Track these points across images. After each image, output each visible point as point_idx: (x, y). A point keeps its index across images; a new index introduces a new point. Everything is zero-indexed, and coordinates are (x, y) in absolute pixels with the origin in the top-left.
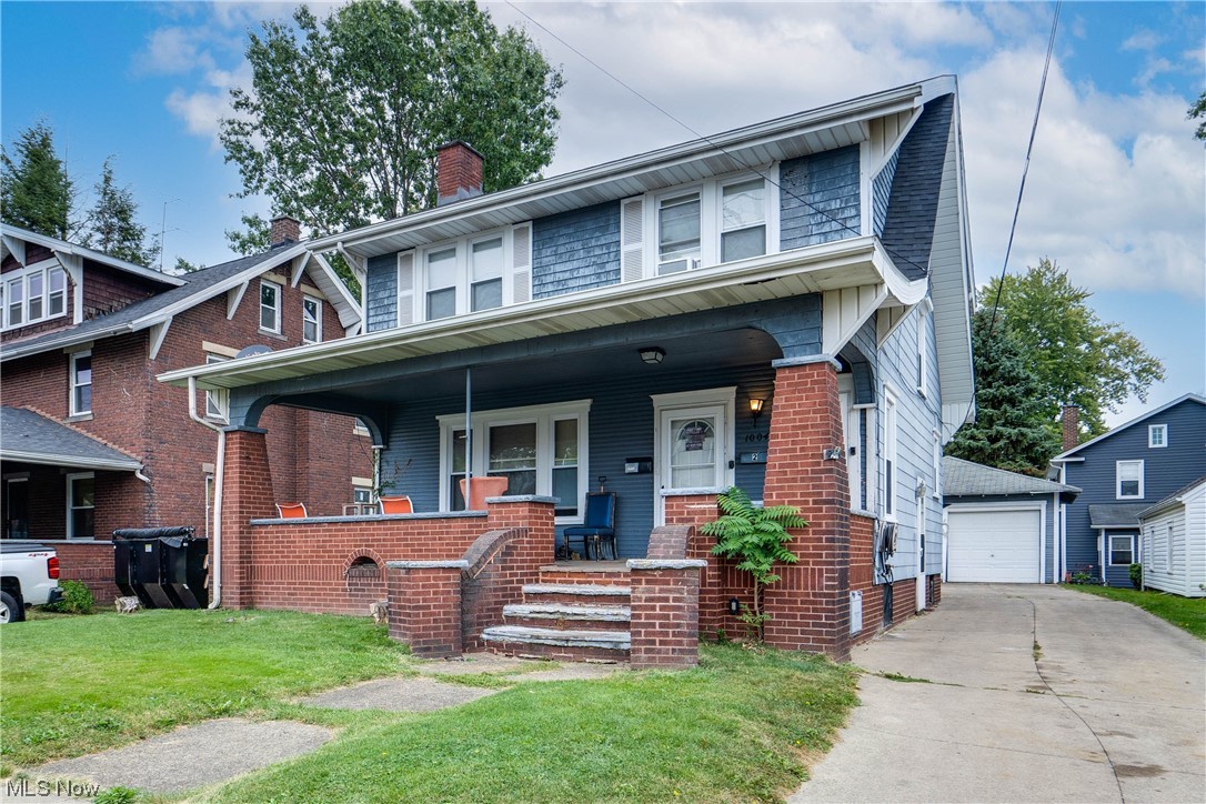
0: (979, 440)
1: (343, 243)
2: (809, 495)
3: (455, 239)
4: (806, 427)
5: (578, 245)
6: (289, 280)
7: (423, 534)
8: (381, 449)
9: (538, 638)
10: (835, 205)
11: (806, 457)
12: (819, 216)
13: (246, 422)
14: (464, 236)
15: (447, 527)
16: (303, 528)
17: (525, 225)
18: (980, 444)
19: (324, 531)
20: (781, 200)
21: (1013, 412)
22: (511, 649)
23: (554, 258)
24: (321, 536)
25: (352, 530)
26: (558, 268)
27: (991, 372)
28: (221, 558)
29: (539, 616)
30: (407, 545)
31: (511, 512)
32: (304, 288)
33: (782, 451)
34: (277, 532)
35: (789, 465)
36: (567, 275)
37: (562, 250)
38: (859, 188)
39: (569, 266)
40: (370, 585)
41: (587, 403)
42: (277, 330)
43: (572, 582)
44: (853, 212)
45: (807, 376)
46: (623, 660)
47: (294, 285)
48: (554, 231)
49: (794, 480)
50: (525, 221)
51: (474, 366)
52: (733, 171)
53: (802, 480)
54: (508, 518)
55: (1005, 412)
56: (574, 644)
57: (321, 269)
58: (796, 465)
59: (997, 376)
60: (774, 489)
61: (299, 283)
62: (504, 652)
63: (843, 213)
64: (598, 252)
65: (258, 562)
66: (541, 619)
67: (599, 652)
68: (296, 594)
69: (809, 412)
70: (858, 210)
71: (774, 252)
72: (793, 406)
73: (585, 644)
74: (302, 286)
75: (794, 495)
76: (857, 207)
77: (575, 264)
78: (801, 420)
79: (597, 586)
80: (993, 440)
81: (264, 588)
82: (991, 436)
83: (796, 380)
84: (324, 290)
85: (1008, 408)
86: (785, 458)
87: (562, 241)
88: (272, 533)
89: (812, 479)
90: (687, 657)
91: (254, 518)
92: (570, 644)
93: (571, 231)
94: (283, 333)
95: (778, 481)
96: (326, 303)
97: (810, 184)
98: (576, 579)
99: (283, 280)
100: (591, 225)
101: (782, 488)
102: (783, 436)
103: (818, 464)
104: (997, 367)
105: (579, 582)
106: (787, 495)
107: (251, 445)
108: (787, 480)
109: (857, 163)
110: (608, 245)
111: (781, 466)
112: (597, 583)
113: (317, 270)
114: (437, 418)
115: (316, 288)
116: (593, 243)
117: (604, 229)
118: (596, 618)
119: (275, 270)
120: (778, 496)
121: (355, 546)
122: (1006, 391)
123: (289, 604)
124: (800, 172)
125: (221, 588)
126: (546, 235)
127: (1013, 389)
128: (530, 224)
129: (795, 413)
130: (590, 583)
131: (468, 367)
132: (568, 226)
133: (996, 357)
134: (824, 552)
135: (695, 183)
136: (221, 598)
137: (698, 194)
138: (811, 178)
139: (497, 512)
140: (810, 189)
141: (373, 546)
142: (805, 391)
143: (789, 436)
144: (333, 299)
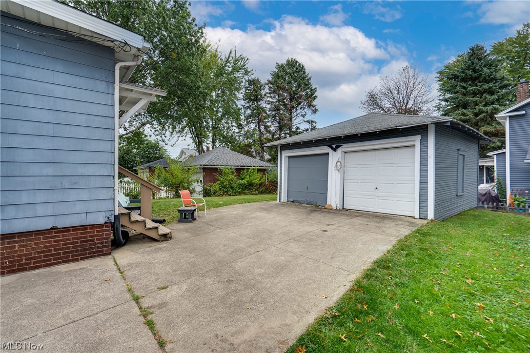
0: (468, 115)
18: (467, 117)
21: (490, 98)
27: (477, 78)
55: (486, 98)
59: (481, 80)
80: (476, 115)
82: (476, 112)
85: (487, 96)
104: (481, 74)
122: (486, 87)
127: (491, 84)
133: (480, 69)
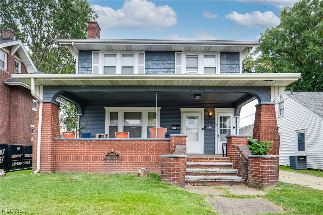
1: (74, 42)
2: (272, 138)
3: (117, 51)
4: (270, 120)
5: (161, 62)
6: (10, 52)
7: (139, 145)
8: (80, 116)
9: (206, 179)
10: (234, 66)
11: (271, 128)
12: (230, 68)
13: (52, 100)
14: (120, 51)
15: (149, 143)
16: (82, 142)
17: (143, 52)
19: (93, 143)
20: (220, 62)
22: (194, 183)
23: (152, 64)
24: (92, 145)
25: (107, 143)
26: (154, 67)
28: (41, 152)
29: (199, 172)
30: (132, 149)
31: (180, 139)
32: (15, 57)
33: (265, 126)
34: (68, 143)
35: (267, 130)
36: (157, 70)
37: (155, 62)
38: (239, 63)
39: (157, 67)
40: (115, 163)
41: (161, 108)
42: (5, 69)
43: (198, 161)
44: (238, 69)
45: (270, 107)
46: (234, 184)
47: (12, 55)
48: (152, 56)
49: (268, 134)
50: (143, 51)
51: (159, 92)
52: (208, 51)
53: (271, 134)
54: (179, 141)
56: (218, 180)
57: (24, 51)
58: (268, 130)
60: (263, 136)
61: (14, 54)
62: (192, 184)
63: (235, 68)
64: (167, 65)
65: (58, 154)
66: (199, 173)
67: (226, 182)
68: (78, 166)
69: (271, 117)
70: (239, 69)
71: (218, 73)
72: (267, 115)
73: (222, 180)
74: (15, 56)
75: (269, 138)
76: (239, 68)
77: (160, 67)
78: (269, 119)
79: (206, 162)
81: (61, 164)
83: (267, 108)
84: (22, 59)
86: (265, 128)
87: (155, 59)
88: (66, 143)
89: (273, 134)
90: (275, 183)
91: (56, 137)
92: (216, 181)
93: (158, 57)
94: (7, 71)
95: (264, 134)
96: (22, 64)
97: (228, 60)
98: (199, 160)
99: (8, 52)
100: (165, 57)
101: (265, 136)
102: (265, 122)
103: (274, 130)
105: (200, 161)
106: (267, 138)
107: (54, 109)
108: (267, 134)
109: (239, 57)
110: (170, 64)
111: (265, 130)
112: (206, 161)
113: (21, 51)
114: (105, 107)
115: (19, 58)
116: (166, 62)
117: (169, 59)
118: (219, 172)
119: (6, 48)
120: (264, 138)
121: (108, 149)
123: (74, 170)
124: (225, 56)
125: (40, 164)
126: (150, 57)
128: (144, 52)
129: (267, 117)
130: (204, 161)
131: (156, 91)
132: (158, 56)
134: (276, 153)
135: (197, 52)
136: (40, 168)
137: (197, 55)
138: (228, 58)
139: (174, 139)
140: (228, 61)
141: (117, 149)
142: (270, 111)
143: (266, 122)
144: (25, 63)
